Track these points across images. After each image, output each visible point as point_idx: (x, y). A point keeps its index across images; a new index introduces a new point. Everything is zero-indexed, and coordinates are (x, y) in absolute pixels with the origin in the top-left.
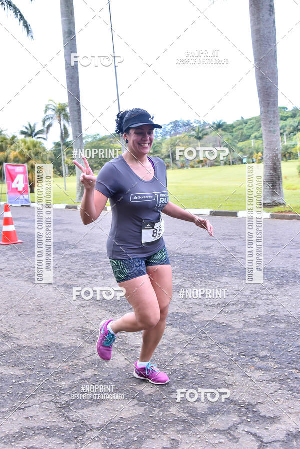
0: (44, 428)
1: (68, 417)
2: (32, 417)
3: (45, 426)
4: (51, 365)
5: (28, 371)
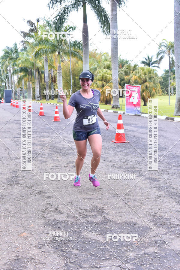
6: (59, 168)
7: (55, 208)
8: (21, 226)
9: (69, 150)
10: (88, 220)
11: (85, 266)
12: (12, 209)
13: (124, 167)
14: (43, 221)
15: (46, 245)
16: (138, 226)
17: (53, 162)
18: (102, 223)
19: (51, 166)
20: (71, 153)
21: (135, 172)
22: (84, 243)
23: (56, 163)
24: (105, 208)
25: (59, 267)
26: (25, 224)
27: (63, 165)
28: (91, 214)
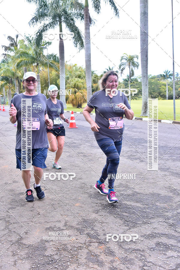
0: (165, 234)
1: (176, 231)
2: (156, 228)
3: (165, 233)
4: (158, 204)
5: (145, 206)
6: (73, 158)
7: (90, 186)
8: (71, 199)
9: (72, 144)
10: (121, 193)
11: (139, 223)
12: (55, 187)
13: (125, 155)
14: (87, 195)
15: (100, 211)
16: (162, 195)
17: (64, 153)
18: (133, 195)
19: (65, 156)
20: (75, 146)
21: (136, 159)
22: (128, 208)
23: (68, 154)
24: (129, 185)
25: (120, 224)
26: (74, 198)
27: (74, 155)
28: (121, 189)
